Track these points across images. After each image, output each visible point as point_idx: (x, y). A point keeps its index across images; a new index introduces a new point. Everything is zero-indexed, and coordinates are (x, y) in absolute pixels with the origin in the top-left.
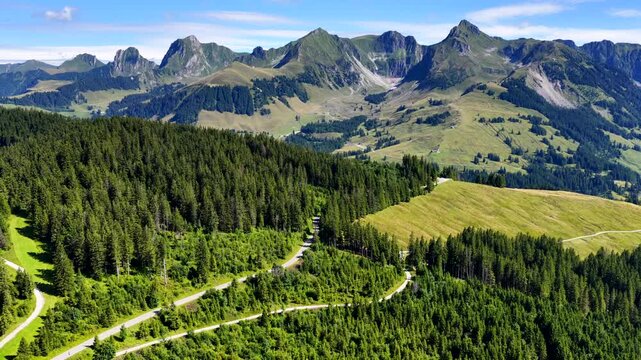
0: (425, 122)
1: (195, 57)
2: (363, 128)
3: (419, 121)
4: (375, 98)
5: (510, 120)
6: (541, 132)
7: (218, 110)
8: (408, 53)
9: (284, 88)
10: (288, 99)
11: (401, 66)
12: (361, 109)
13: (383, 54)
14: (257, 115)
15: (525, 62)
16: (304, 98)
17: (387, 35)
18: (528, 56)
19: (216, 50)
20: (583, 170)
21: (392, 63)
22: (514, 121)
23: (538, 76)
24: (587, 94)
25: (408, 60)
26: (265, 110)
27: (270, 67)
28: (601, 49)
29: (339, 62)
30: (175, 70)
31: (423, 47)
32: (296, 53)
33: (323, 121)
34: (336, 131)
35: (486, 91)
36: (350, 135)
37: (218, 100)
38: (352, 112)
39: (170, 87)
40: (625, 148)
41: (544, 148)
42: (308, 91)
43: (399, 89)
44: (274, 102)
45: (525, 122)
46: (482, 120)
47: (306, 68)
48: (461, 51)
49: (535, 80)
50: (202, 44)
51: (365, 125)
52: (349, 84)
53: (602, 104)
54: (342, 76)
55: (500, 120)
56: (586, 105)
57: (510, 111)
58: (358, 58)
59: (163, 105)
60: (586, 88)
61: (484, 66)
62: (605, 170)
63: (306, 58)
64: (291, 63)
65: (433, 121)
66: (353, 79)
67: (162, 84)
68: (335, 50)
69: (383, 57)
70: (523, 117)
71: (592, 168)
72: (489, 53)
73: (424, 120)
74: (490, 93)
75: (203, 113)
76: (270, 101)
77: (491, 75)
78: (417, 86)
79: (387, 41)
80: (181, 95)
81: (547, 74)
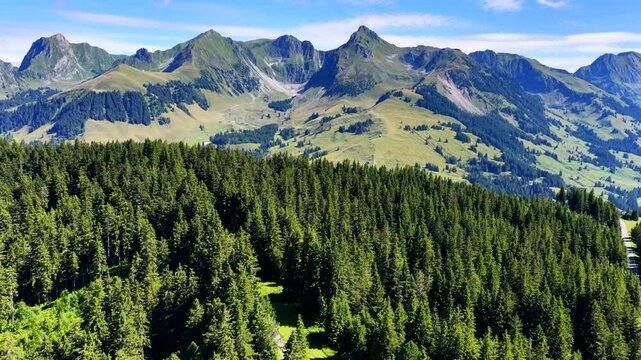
0: (347, 131)
1: (65, 58)
2: (280, 138)
3: (341, 130)
4: (281, 106)
5: (433, 127)
6: (465, 140)
7: (109, 119)
8: (305, 59)
9: (182, 95)
10: (187, 106)
11: (300, 72)
12: (268, 116)
13: (280, 59)
14: (155, 124)
15: (428, 69)
16: (204, 105)
17: (283, 39)
18: (430, 63)
19: (89, 51)
20: (520, 178)
21: (290, 69)
22: (438, 128)
23: (445, 82)
24: (492, 101)
25: (307, 66)
26: (164, 119)
27: (158, 71)
28: (485, 58)
29: (236, 67)
30: (41, 72)
31: (321, 53)
32: (189, 56)
33: (233, 130)
34: (252, 141)
35: (403, 98)
36: (268, 146)
37: (107, 107)
38: (260, 120)
39: (38, 91)
40: (539, 154)
41: (474, 155)
42: (207, 97)
43: (304, 95)
44: (173, 110)
45: (448, 129)
46: (407, 128)
47: (202, 72)
48: (365, 56)
49: (444, 87)
50: (72, 45)
51: (280, 134)
52: (249, 90)
53: (507, 111)
54: (241, 82)
55: (423, 128)
56: (493, 112)
57: (430, 119)
58: (255, 62)
59: (36, 114)
60: (491, 94)
61: (390, 73)
62: (539, 177)
63: (201, 62)
64: (185, 67)
65: (356, 129)
66: (253, 85)
67: (26, 89)
68: (231, 53)
69: (280, 62)
70: (444, 124)
71: (527, 176)
72: (391, 59)
73: (347, 128)
74: (407, 100)
75: (90, 123)
76: (168, 109)
77: (397, 82)
78: (324, 92)
79: (283, 45)
80: (58, 102)
81: (454, 81)
